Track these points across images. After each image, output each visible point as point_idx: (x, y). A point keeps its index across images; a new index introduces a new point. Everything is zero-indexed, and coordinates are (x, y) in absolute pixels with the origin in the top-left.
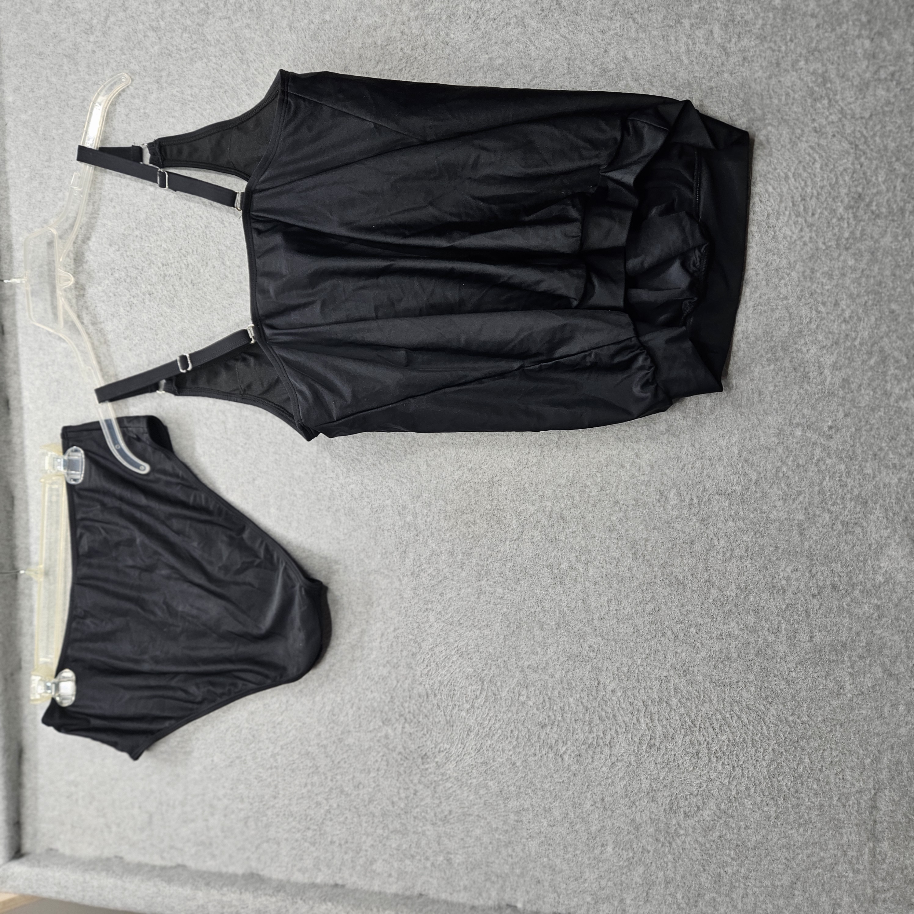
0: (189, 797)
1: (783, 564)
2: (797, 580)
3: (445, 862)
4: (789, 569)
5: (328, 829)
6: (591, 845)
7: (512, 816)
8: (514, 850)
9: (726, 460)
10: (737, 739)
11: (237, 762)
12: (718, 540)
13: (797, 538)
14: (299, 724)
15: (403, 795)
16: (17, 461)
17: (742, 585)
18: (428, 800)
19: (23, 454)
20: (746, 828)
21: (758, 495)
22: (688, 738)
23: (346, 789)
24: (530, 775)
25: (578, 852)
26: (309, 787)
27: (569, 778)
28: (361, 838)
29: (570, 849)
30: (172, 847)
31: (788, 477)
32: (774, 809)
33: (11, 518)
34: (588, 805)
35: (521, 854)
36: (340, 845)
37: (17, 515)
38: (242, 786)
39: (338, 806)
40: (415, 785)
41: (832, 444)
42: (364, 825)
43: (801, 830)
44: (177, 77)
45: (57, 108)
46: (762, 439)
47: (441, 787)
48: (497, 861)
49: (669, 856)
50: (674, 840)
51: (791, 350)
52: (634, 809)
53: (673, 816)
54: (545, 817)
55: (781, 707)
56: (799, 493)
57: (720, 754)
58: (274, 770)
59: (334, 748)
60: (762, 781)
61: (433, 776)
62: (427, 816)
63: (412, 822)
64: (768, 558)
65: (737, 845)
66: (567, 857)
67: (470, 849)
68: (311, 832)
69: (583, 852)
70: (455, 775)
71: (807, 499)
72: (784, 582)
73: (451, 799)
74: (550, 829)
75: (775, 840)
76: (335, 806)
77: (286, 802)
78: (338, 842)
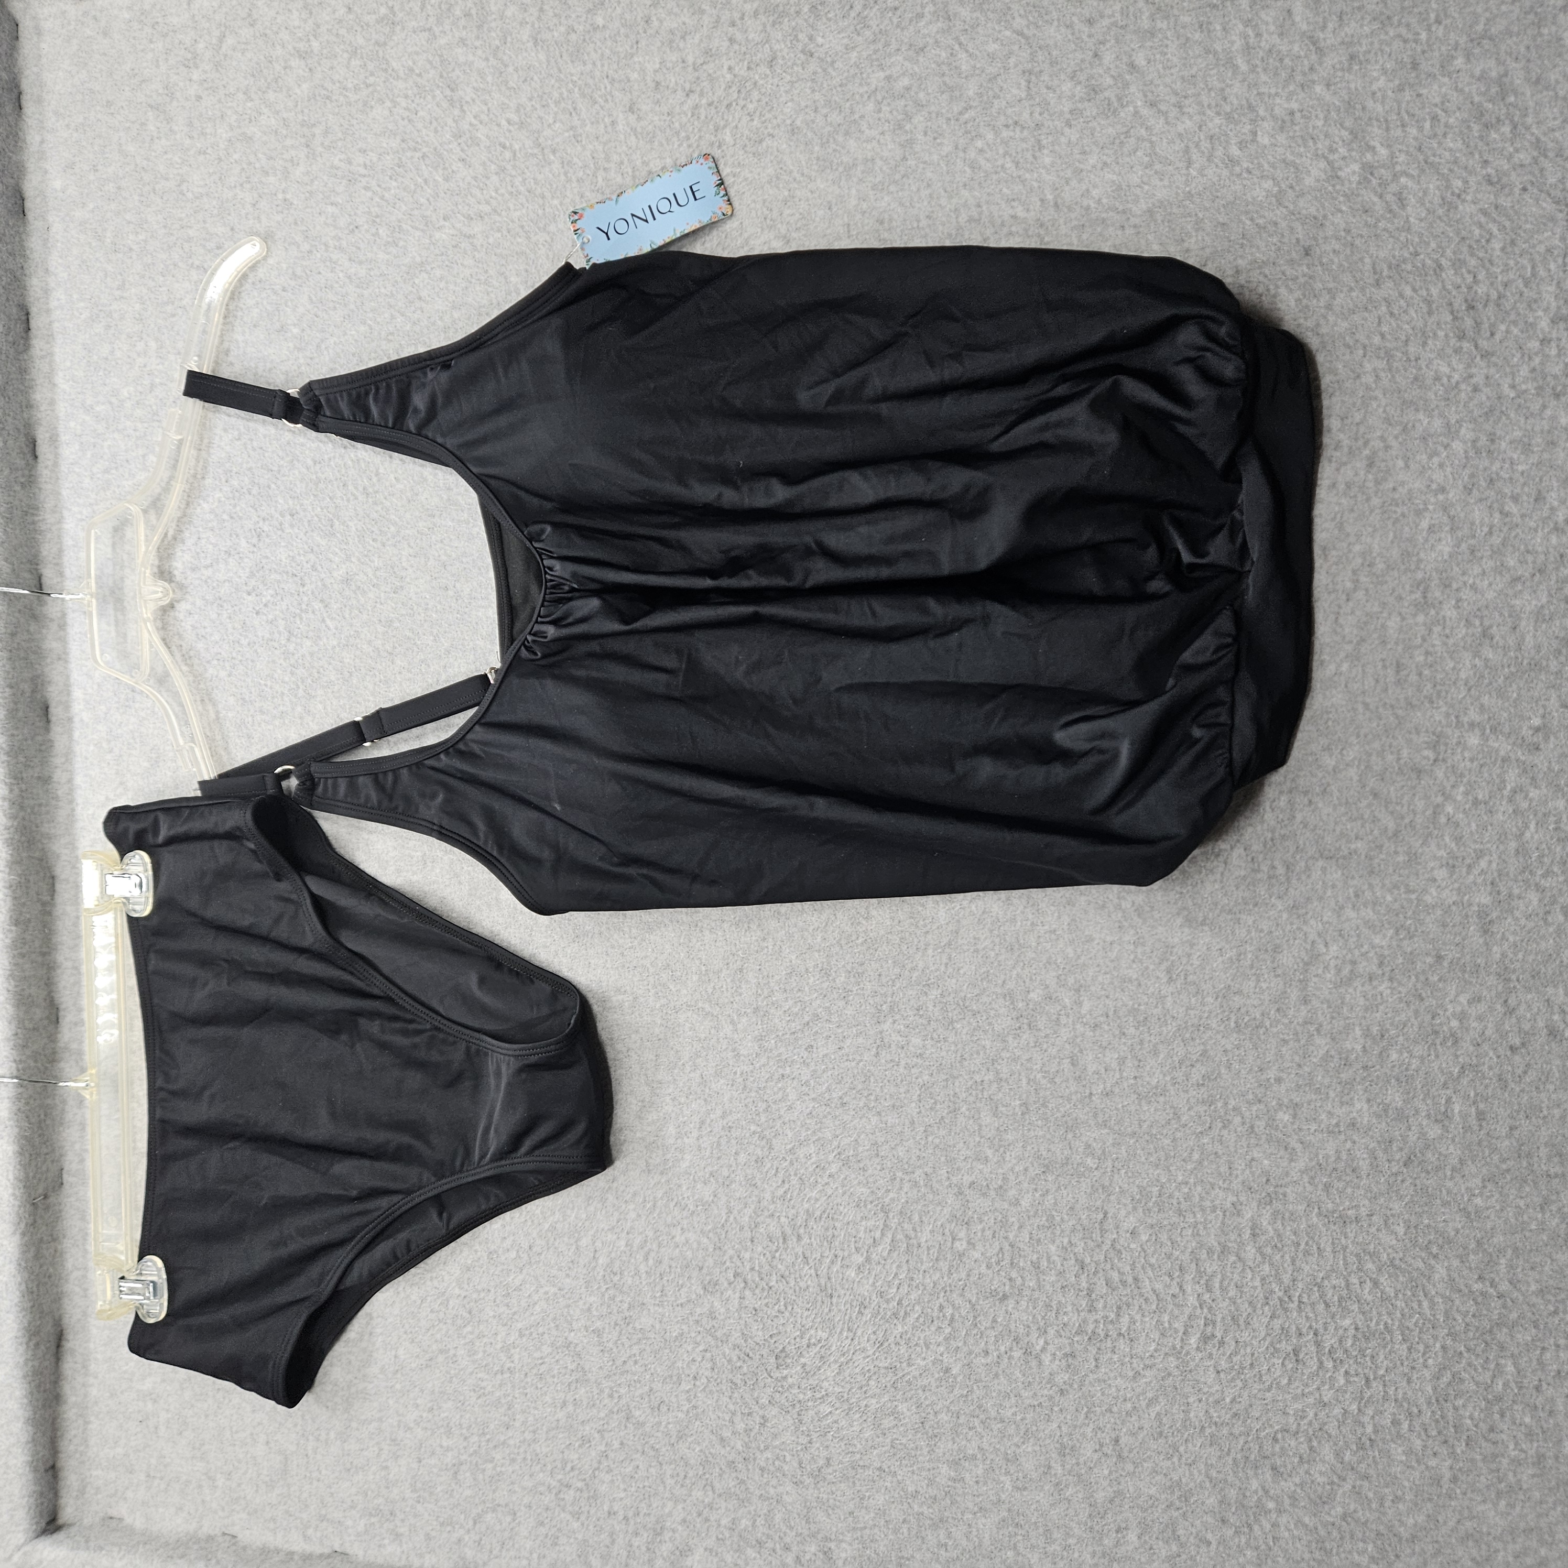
0: (354, 1425)
1: (1452, 989)
2: (1480, 1018)
3: (821, 1555)
4: (1463, 999)
5: (603, 1488)
6: (1097, 1528)
7: (944, 1469)
8: (949, 1535)
9: (1336, 794)
10: (1373, 1324)
11: (441, 1359)
12: (1326, 945)
13: (1476, 940)
14: (553, 1290)
15: (740, 1426)
16: (61, 815)
17: (1375, 1030)
18: (788, 1437)
19: (71, 802)
20: (1397, 1499)
21: (1401, 858)
22: (1277, 1324)
23: (637, 1413)
24: (978, 1393)
25: (1071, 1541)
26: (570, 1408)
27: (1051, 1398)
28: (664, 1505)
29: (1056, 1535)
30: (323, 1518)
31: (1457, 825)
32: (1448, 1463)
33: (50, 913)
34: (1088, 1451)
35: (964, 1542)
36: (626, 1518)
37: (58, 910)
38: (450, 1404)
39: (622, 1443)
40: (762, 1407)
41: (1540, 761)
42: (670, 1482)
43: (1503, 1503)
44: (340, 135)
45: (136, 198)
46: (1405, 753)
47: (811, 1413)
48: (918, 1556)
49: (1249, 1553)
50: (1257, 1520)
51: (1455, 586)
52: (1175, 1459)
53: (1250, 1473)
54: (1007, 1473)
55: (1456, 1263)
56: (1480, 854)
57: (1339, 1354)
58: (507, 1375)
59: (615, 1334)
60: (1424, 1407)
61: (795, 1391)
62: (786, 1468)
63: (757, 1478)
64: (1422, 978)
65: (1379, 1534)
66: (1050, 1549)
67: (867, 1531)
68: (572, 1492)
69: (1080, 1540)
70: (838, 1389)
71: (1494, 865)
72: (1455, 1023)
73: (829, 1436)
74: (1018, 1495)
75: (1451, 1524)
76: (616, 1445)
77: (528, 1436)
78: (621, 1513)
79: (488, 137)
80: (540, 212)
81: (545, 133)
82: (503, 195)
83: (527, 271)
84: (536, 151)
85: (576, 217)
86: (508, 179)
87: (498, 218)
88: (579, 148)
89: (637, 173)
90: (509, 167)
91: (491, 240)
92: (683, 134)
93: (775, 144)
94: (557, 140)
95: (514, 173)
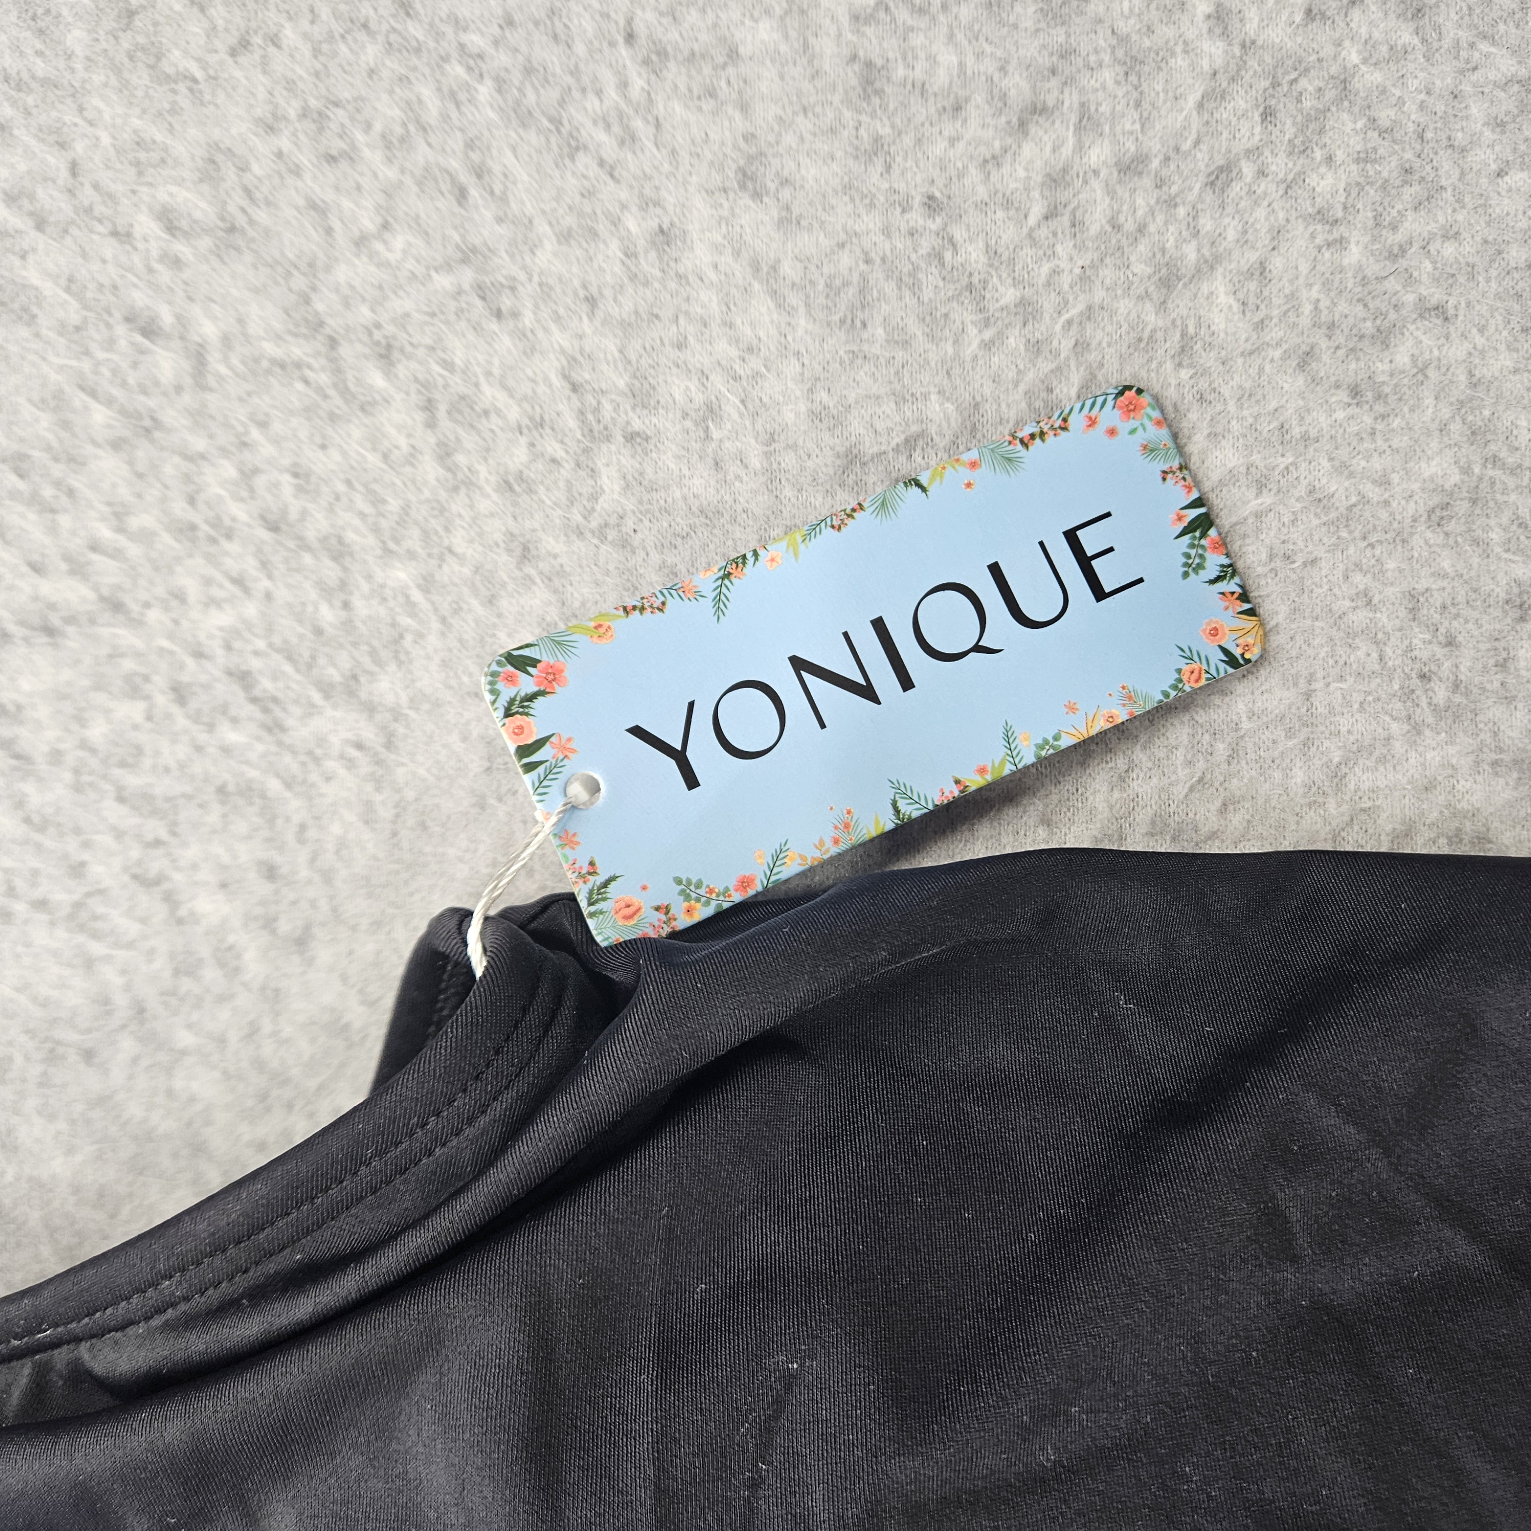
79: (71, 284)
80: (328, 615)
81: (342, 274)
82: (145, 537)
83: (270, 872)
84: (298, 350)
85: (526, 684)
86: (171, 467)
87: (126, 637)
88: (506, 342)
89: (789, 460)
90: (171, 416)
91: (97, 732)
92: (1009, 295)
93: (1457, 351)
94: (400, 304)
95: (199, 444)
